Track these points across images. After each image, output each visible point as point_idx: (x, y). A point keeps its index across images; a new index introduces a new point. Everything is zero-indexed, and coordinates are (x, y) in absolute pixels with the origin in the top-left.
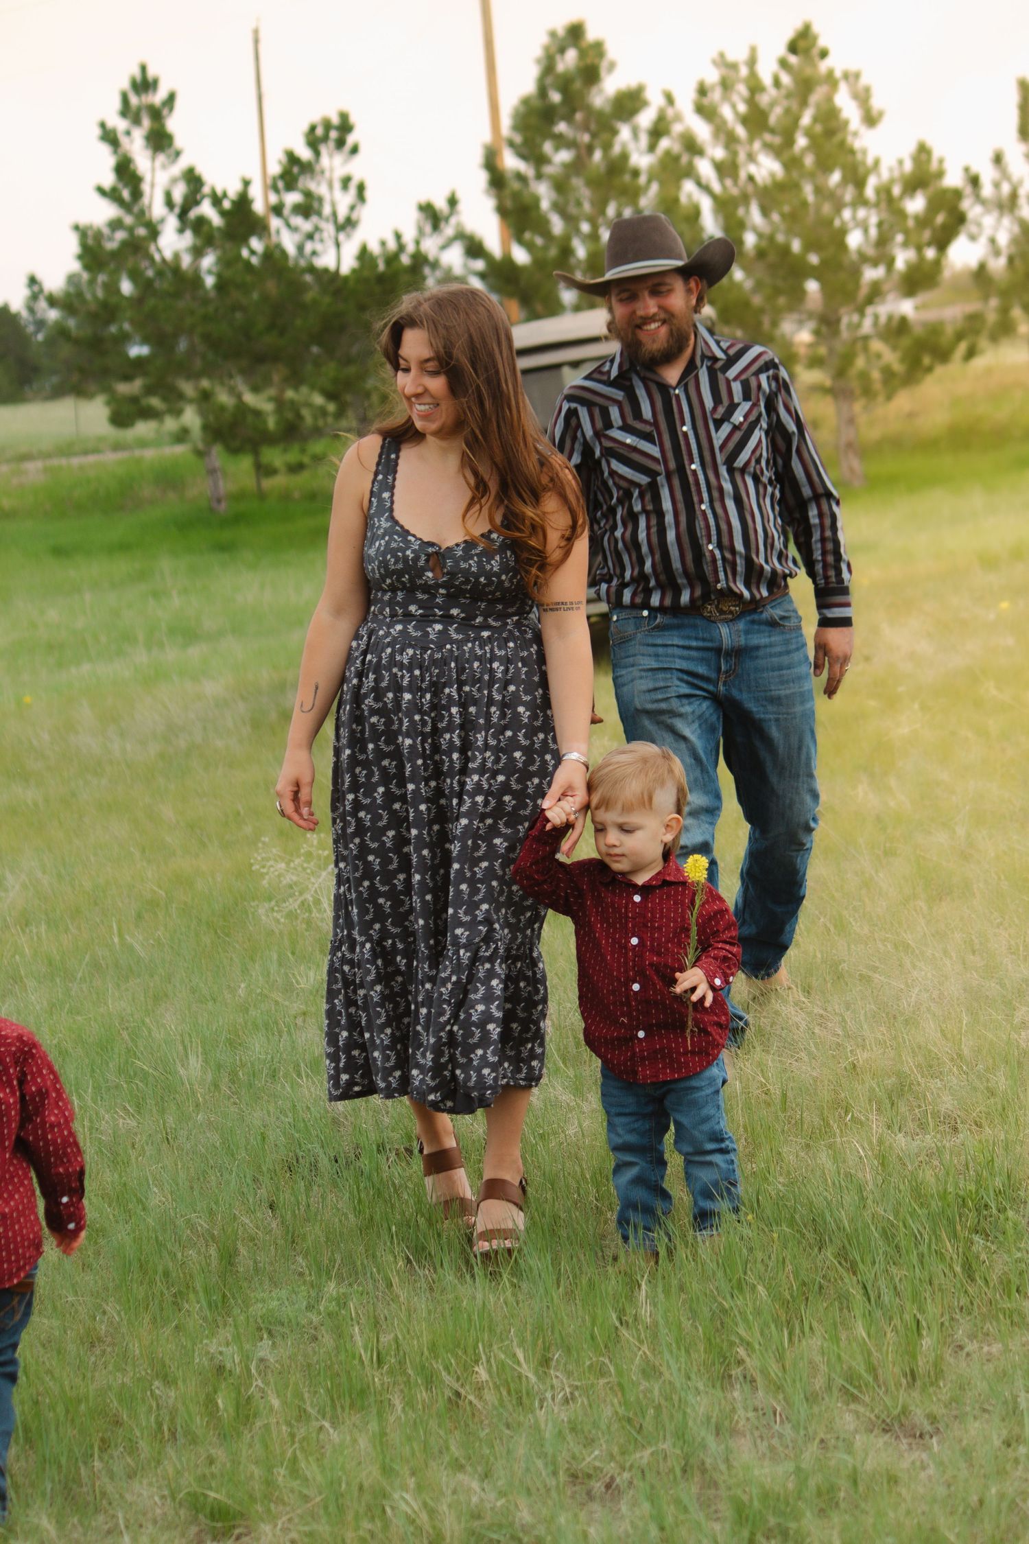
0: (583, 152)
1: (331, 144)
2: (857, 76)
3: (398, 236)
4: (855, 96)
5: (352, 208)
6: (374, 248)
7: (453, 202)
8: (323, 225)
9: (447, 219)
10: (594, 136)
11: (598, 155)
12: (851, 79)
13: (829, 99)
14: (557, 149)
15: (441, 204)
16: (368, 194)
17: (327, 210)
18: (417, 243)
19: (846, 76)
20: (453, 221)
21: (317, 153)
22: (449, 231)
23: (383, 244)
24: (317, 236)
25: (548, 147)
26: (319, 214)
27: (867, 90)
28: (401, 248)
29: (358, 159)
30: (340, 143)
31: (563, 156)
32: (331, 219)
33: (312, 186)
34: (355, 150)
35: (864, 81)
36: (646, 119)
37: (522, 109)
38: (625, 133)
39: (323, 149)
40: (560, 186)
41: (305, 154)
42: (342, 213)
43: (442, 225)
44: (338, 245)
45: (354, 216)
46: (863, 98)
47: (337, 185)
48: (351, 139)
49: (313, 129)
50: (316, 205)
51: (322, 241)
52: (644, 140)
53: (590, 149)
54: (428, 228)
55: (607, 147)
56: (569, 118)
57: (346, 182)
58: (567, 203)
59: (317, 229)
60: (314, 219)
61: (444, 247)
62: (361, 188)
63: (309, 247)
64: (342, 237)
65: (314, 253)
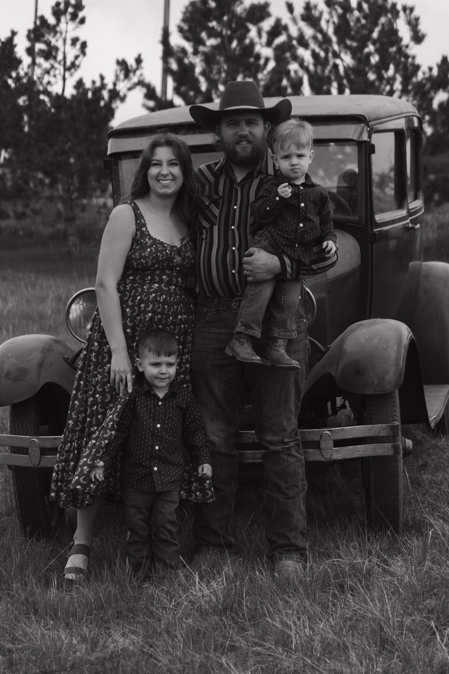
0: (226, 41)
1: (68, 17)
2: (412, 9)
3: (102, 78)
4: (409, 23)
5: (77, 57)
6: (88, 85)
7: (139, 61)
8: (56, 65)
9: (135, 72)
10: (234, 31)
11: (234, 44)
12: (408, 12)
13: (390, 23)
14: (210, 36)
15: (131, 62)
16: (88, 50)
17: (60, 57)
18: (115, 84)
19: (405, 9)
20: (138, 73)
21: (58, 20)
22: (135, 79)
23: (94, 82)
24: (52, 73)
25: (204, 35)
26: (55, 58)
27: (417, 19)
28: (103, 86)
29: (83, 27)
30: (74, 16)
31: (212, 42)
32: (62, 63)
33: (53, 42)
34: (82, 21)
35: (415, 13)
36: (267, 25)
37: (190, 9)
38: (253, 33)
39: (63, 19)
40: (209, 59)
41: (52, 20)
42: (70, 59)
43: (131, 75)
44: (64, 79)
45: (77, 63)
46: (414, 24)
47: (69, 42)
48: (81, 15)
49: (58, 4)
50: (54, 53)
51: (55, 76)
52: (265, 37)
53: (230, 39)
54: (122, 76)
55: (241, 40)
56: (219, 20)
57: (75, 41)
58: (211, 71)
59: (52, 67)
60: (52, 61)
61: (130, 89)
62: (84, 45)
63: (46, 78)
64: (67, 74)
65: (49, 83)
